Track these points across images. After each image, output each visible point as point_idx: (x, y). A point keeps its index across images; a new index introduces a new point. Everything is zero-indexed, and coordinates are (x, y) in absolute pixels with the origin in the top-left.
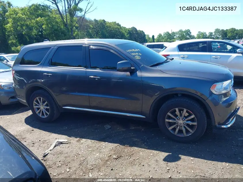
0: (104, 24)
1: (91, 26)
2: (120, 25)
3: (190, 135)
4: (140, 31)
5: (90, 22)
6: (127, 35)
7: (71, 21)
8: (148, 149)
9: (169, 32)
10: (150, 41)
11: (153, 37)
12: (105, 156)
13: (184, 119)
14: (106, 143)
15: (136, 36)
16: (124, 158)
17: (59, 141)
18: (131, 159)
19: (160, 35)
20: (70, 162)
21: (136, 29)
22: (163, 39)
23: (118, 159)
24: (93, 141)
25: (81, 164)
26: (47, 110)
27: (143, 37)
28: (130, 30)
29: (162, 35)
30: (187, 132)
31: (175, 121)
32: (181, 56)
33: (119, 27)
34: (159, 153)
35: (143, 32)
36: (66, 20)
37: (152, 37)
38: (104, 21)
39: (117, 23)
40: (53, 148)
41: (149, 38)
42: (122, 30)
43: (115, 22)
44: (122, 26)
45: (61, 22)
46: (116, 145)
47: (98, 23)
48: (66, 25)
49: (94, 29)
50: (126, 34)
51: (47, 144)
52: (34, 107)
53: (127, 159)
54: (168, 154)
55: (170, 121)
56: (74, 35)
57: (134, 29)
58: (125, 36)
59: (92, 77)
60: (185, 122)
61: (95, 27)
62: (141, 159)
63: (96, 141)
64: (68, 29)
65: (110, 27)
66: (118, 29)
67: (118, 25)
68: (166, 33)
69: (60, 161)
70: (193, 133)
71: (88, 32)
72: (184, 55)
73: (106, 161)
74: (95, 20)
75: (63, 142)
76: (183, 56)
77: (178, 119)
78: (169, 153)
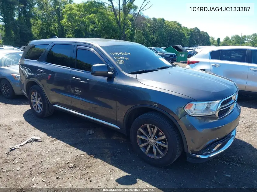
0: (163, 23)
1: (149, 25)
2: (180, 26)
3: (160, 158)
4: (204, 32)
5: (149, 20)
6: (188, 36)
7: (124, 19)
8: (111, 164)
9: (239, 35)
10: (214, 44)
11: (219, 39)
12: (63, 162)
13: (155, 138)
14: (76, 149)
15: (198, 37)
16: (79, 169)
17: (34, 138)
18: (85, 171)
19: (227, 39)
20: (27, 161)
21: (198, 30)
22: (230, 43)
23: (72, 168)
24: (65, 143)
25: (34, 166)
26: (41, 105)
27: (206, 39)
28: (192, 31)
29: (230, 38)
30: (158, 153)
31: (146, 139)
32: (213, 65)
33: (179, 27)
34: (118, 172)
35: (206, 33)
36: (119, 17)
37: (217, 40)
38: (163, 19)
39: (177, 22)
40: (25, 144)
41: (214, 41)
42: (181, 30)
43: (175, 22)
44: (182, 26)
45: (114, 19)
46: (84, 153)
47: (156, 22)
48: (118, 22)
49: (152, 27)
50: (186, 35)
51: (23, 139)
52: (32, 101)
53: (82, 170)
54: (127, 174)
55: (142, 137)
56: (126, 33)
57: (197, 30)
58: (186, 37)
59: (74, 77)
60: (156, 142)
61: (153, 26)
62: (94, 173)
63: (68, 145)
64: (120, 27)
65: (169, 26)
66: (178, 29)
67: (179, 24)
68: (234, 36)
69: (20, 158)
70: (164, 157)
71: (144, 30)
72: (215, 63)
73: (61, 167)
74: (154, 19)
75: (37, 139)
76: (214, 65)
77: (150, 137)
78: (129, 173)
